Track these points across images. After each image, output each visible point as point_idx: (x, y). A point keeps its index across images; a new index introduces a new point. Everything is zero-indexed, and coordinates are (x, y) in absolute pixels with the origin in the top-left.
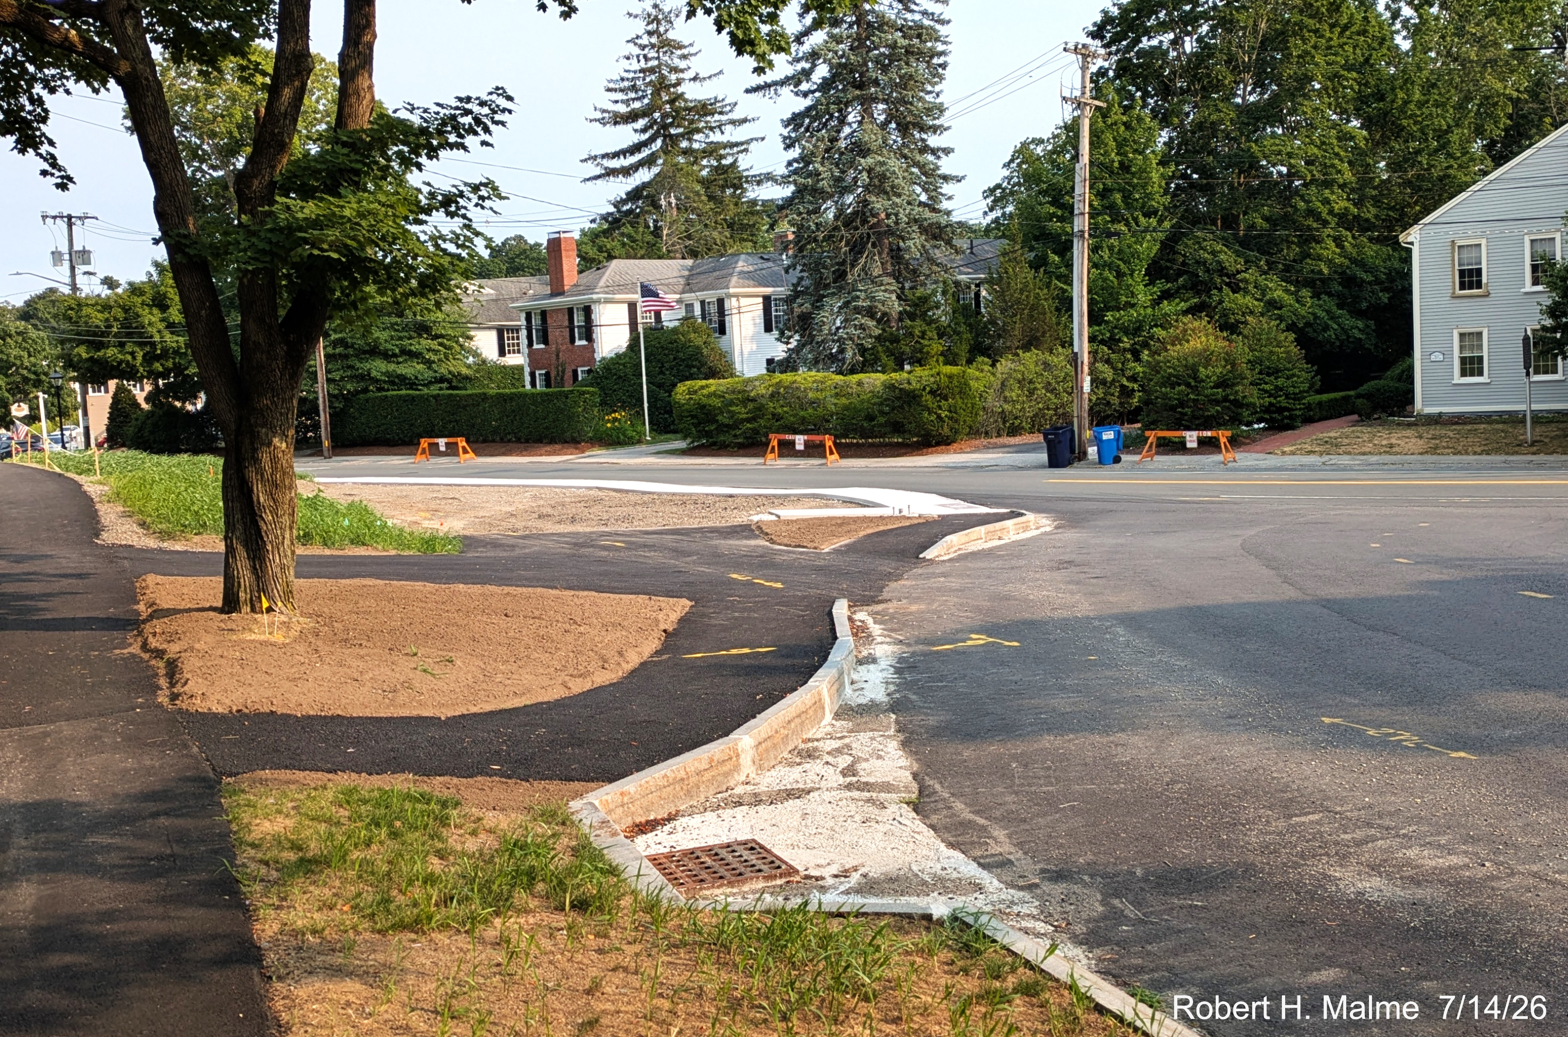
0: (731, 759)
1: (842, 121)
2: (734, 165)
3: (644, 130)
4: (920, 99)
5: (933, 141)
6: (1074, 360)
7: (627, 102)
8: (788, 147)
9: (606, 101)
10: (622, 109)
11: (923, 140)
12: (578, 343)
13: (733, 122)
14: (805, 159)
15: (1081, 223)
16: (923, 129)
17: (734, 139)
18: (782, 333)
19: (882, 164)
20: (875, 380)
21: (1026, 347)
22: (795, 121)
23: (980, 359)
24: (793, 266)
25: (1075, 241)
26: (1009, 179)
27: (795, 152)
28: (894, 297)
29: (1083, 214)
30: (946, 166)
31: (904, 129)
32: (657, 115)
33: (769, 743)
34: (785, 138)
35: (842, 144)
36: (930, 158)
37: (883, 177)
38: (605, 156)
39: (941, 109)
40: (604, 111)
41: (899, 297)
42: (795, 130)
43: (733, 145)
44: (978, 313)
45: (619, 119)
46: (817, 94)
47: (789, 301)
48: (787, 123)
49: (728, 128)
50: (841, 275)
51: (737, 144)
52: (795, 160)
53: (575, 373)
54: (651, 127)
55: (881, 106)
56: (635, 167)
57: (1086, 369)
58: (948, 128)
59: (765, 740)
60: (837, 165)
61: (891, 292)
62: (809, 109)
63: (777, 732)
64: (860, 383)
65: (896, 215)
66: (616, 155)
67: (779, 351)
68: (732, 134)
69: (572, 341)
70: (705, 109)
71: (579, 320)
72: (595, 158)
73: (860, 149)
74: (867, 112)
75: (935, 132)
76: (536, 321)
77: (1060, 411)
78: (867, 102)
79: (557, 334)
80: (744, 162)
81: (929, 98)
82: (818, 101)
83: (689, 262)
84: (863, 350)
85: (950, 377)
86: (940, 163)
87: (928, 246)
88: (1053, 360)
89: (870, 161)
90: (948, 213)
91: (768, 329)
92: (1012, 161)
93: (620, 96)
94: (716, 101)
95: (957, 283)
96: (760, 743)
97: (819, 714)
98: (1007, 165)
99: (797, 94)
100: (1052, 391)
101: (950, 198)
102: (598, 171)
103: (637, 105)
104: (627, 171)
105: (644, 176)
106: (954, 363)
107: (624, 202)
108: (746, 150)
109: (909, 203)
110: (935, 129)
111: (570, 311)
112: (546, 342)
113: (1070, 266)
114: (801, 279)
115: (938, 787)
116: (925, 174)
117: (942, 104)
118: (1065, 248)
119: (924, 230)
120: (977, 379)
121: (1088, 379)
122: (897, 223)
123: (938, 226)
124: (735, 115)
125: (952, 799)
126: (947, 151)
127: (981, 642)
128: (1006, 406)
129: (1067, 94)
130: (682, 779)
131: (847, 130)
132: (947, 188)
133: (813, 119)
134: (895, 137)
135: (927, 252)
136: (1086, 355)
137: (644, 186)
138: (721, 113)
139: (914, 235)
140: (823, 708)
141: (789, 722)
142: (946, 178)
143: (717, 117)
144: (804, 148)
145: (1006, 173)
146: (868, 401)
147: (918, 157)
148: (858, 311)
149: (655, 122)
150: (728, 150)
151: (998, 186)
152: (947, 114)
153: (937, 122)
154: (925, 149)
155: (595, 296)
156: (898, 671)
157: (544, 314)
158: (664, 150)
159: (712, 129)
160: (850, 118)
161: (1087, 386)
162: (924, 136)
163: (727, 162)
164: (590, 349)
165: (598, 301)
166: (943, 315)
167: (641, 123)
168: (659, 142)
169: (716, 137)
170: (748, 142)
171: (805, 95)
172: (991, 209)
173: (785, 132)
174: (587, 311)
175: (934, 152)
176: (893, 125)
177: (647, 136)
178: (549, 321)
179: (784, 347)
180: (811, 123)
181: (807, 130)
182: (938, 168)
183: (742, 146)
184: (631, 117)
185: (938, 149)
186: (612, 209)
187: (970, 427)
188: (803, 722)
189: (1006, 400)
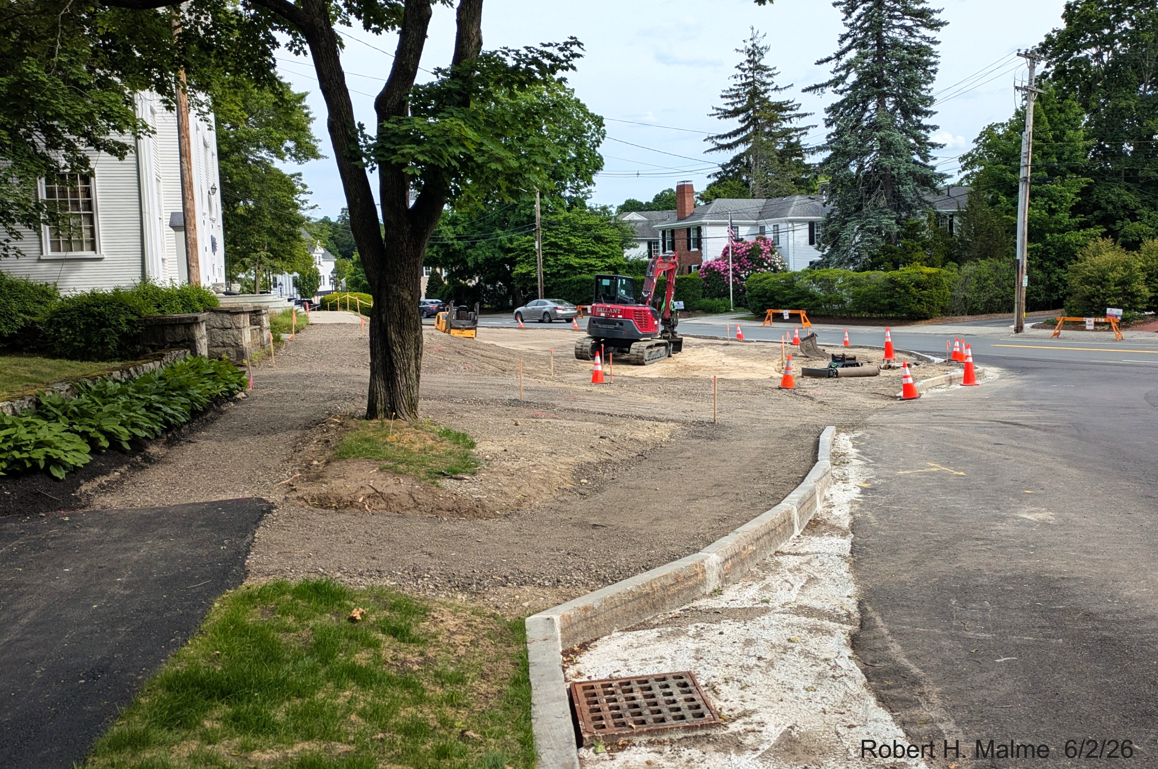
0: (697, 574)
1: (865, 109)
2: (798, 142)
3: (743, 121)
4: (918, 93)
5: (925, 121)
6: (1016, 264)
7: (733, 104)
8: (828, 126)
9: (722, 104)
10: (731, 108)
11: (919, 121)
12: (692, 250)
13: (798, 116)
14: (839, 133)
15: (1025, 172)
16: (918, 113)
17: (798, 126)
18: (819, 245)
19: (890, 135)
20: (879, 276)
21: (984, 257)
22: (833, 109)
23: (950, 263)
24: (829, 202)
25: (1020, 185)
26: (977, 149)
27: (833, 129)
28: (893, 222)
29: (1027, 166)
30: (933, 137)
31: (906, 114)
32: (751, 112)
33: (735, 560)
34: (826, 120)
35: (865, 124)
36: (923, 132)
37: (890, 144)
38: (718, 137)
39: (932, 100)
40: (718, 109)
41: (898, 223)
42: (833, 115)
43: (796, 130)
44: (951, 234)
45: (728, 114)
46: (849, 92)
47: (825, 225)
48: (828, 111)
49: (795, 120)
50: (859, 208)
51: (800, 129)
52: (833, 134)
53: (690, 268)
54: (747, 119)
55: (891, 99)
56: (736, 144)
57: (1025, 270)
58: (935, 113)
59: (732, 557)
60: (860, 137)
61: (892, 219)
62: (843, 102)
63: (744, 549)
64: (868, 277)
65: (899, 168)
66: (725, 136)
67: (816, 256)
68: (797, 123)
69: (689, 248)
70: (780, 107)
71: (693, 235)
72: (712, 138)
73: (875, 126)
74: (881, 103)
75: (926, 115)
76: (668, 235)
77: (1005, 299)
78: (882, 97)
79: (681, 243)
80: (804, 141)
81: (923, 93)
82: (850, 96)
83: (764, 201)
84: (872, 257)
85: (929, 275)
86: (929, 135)
87: (919, 190)
88: (1002, 265)
89: (882, 133)
90: (933, 168)
91: (811, 242)
92: (979, 138)
93: (729, 100)
94: (788, 102)
95: (938, 214)
96: (727, 560)
97: (788, 531)
98: (976, 141)
99: (835, 92)
100: (999, 286)
101: (935, 159)
102: (713, 146)
103: (739, 106)
104: (730, 146)
105: (741, 149)
106: (933, 266)
107: (728, 165)
108: (806, 133)
109: (907, 162)
110: (926, 114)
111: (688, 230)
112: (673, 249)
113: (1016, 204)
114: (833, 210)
115: (879, 621)
116: (919, 143)
117: (932, 97)
118: (1012, 192)
119: (915, 179)
120: (948, 276)
121: (1026, 278)
122: (898, 174)
123: (926, 176)
124: (799, 112)
125: (890, 638)
126: (935, 128)
127: (935, 470)
128: (967, 295)
129: (1018, 85)
130: (648, 594)
131: (867, 114)
132: (933, 153)
133: (846, 108)
134: (900, 120)
135: (917, 193)
136: (1025, 261)
137: (741, 155)
138: (791, 110)
139: (909, 182)
140: (793, 525)
141: (758, 539)
142: (933, 145)
143: (788, 112)
144: (839, 126)
145: (975, 146)
146: (874, 290)
147: (915, 132)
148: (870, 230)
149: (750, 116)
150: (794, 133)
151: (970, 154)
152: (935, 103)
153: (929, 109)
154: (920, 126)
155: (704, 221)
156: (864, 491)
157: (673, 232)
158: (755, 133)
159: (784, 120)
160: (870, 107)
161: (1025, 283)
162: (919, 118)
163: (794, 140)
164: (700, 254)
165: (705, 224)
166: (927, 234)
167: (741, 116)
168: (751, 128)
169: (786, 125)
170: (808, 128)
171: (841, 92)
172: (964, 169)
173: (826, 116)
174: (699, 230)
175: (925, 128)
176: (899, 111)
177: (743, 125)
178: (676, 236)
179: (820, 253)
180: (844, 110)
181: (842, 114)
182: (927, 138)
183: (804, 131)
184: (736, 113)
185: (928, 126)
186: (720, 169)
187: (942, 308)
188: (772, 539)
189: (967, 290)
